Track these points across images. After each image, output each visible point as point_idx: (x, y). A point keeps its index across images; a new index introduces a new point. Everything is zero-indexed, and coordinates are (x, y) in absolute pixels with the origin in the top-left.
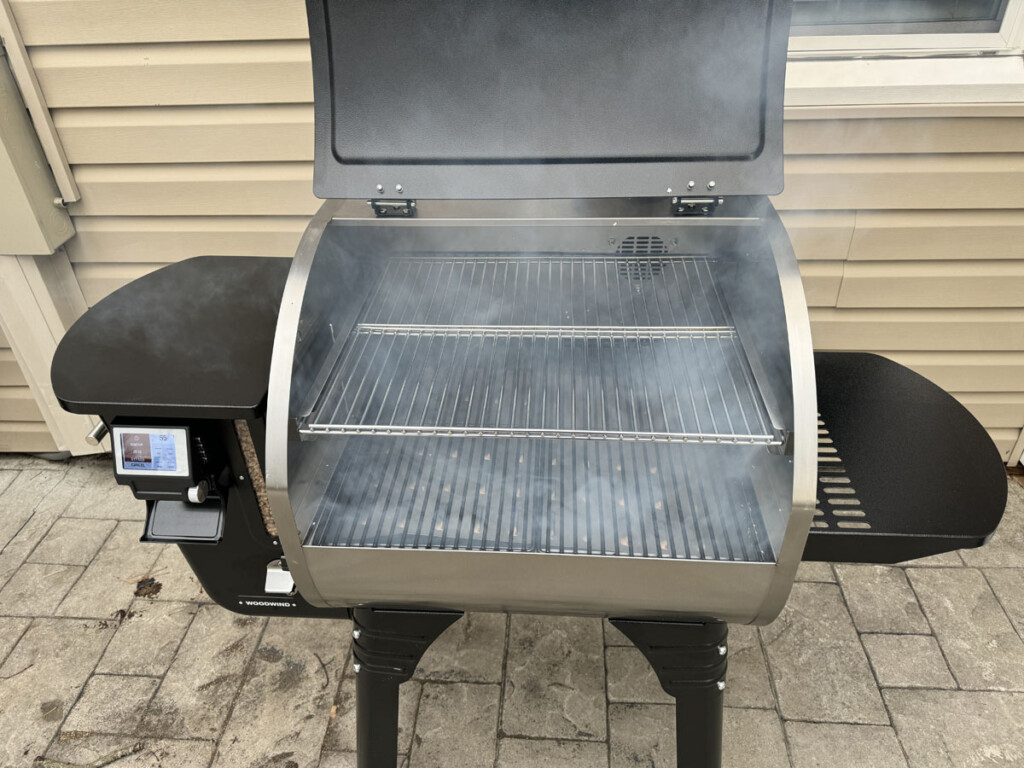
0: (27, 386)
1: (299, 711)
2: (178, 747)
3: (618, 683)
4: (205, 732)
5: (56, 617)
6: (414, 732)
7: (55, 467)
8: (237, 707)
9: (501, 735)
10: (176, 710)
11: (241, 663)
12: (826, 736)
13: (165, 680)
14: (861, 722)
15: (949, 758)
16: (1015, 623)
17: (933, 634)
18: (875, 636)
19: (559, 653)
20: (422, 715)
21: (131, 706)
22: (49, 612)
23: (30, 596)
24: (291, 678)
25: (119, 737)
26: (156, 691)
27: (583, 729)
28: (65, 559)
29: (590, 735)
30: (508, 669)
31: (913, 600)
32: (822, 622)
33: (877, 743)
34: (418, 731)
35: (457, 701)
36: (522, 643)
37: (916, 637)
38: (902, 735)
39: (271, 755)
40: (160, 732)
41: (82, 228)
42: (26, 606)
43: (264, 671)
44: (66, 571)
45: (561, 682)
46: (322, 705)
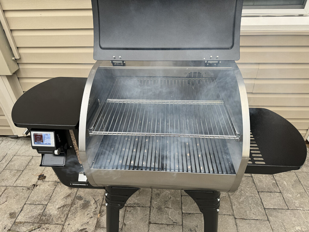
0: (4, 115)
1: (88, 215)
2: (52, 227)
3: (185, 207)
4: (60, 222)
5: (14, 186)
6: (123, 222)
7: (13, 140)
8: (69, 214)
9: (150, 223)
10: (51, 215)
11: (71, 201)
12: (248, 223)
13: (47, 206)
14: (259, 219)
15: (285, 230)
16: (305, 189)
17: (280, 192)
18: (263, 193)
19: (168, 198)
20: (126, 217)
21: (37, 214)
22: (12, 185)
23: (6, 180)
24: (86, 205)
25: (33, 223)
26: (45, 209)
27: (175, 221)
28: (17, 168)
29: (177, 223)
30: (152, 203)
31: (274, 182)
32: (247, 188)
33: (264, 226)
34: (124, 222)
35: (136, 213)
36: (156, 194)
37: (275, 193)
38: (271, 223)
39: (80, 229)
40: (46, 222)
41: (21, 67)
42: (4, 183)
43: (77, 203)
44: (17, 172)
45: (168, 207)
46: (96, 214)
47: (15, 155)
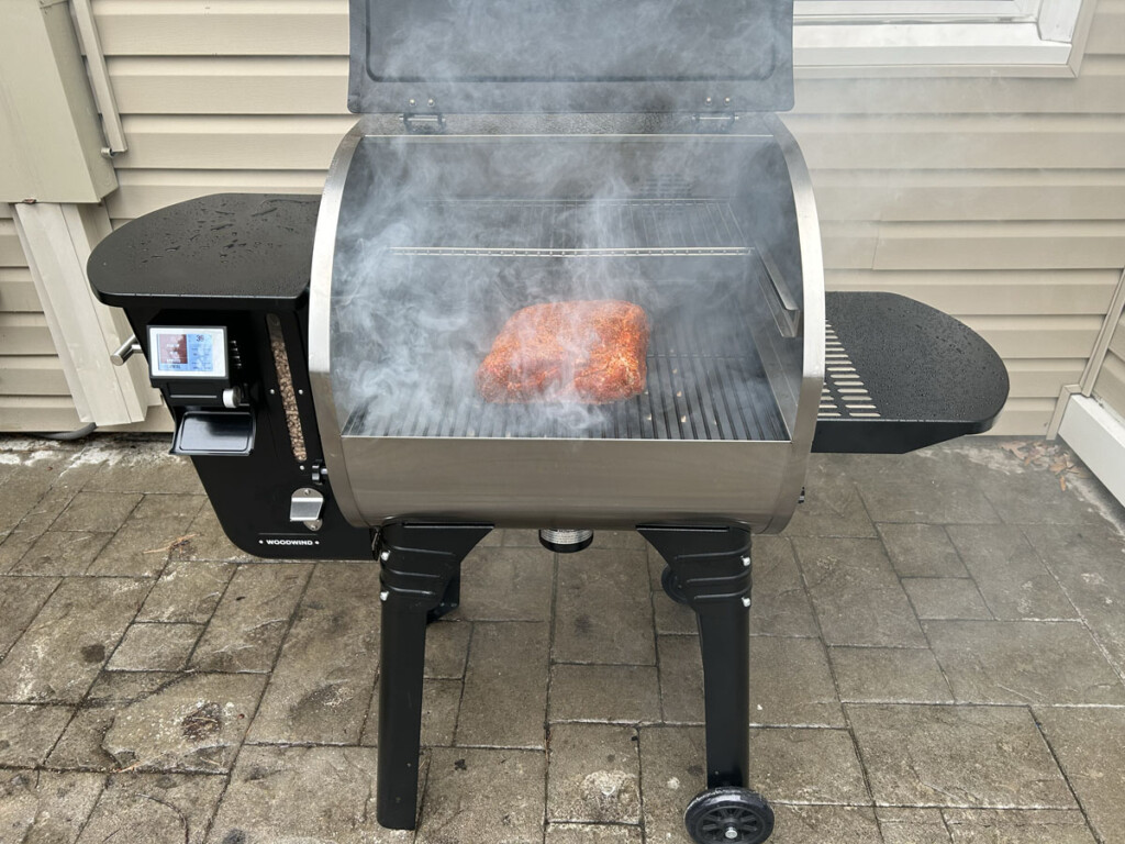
0: (56, 356)
2: (230, 680)
3: (665, 620)
5: (87, 576)
6: (467, 661)
8: (286, 646)
9: (552, 662)
11: (287, 612)
12: (867, 658)
13: (210, 626)
14: (900, 647)
16: (1050, 567)
18: (914, 580)
20: (474, 648)
21: (177, 648)
22: (80, 573)
23: (57, 559)
25: (167, 673)
26: (202, 635)
28: (91, 528)
30: (557, 610)
33: (916, 662)
34: (471, 661)
35: (507, 637)
37: (954, 580)
38: (939, 656)
40: (209, 668)
42: (54, 567)
43: (310, 616)
44: (94, 538)
47: (80, 492)
